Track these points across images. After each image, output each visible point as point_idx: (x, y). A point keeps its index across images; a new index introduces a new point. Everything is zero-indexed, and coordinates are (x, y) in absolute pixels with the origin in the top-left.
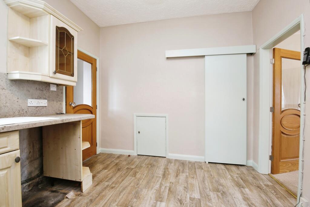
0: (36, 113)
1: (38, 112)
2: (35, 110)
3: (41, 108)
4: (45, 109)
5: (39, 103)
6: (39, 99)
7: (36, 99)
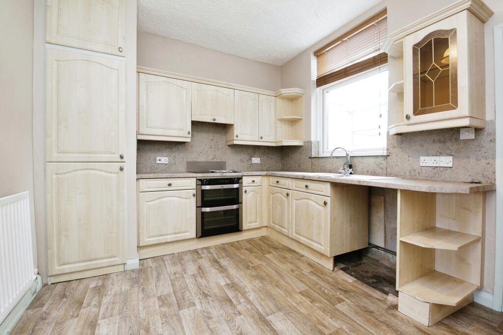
0: (434, 177)
1: (437, 175)
2: (431, 171)
3: (442, 169)
4: (449, 171)
5: (436, 162)
6: (439, 156)
7: (433, 156)
